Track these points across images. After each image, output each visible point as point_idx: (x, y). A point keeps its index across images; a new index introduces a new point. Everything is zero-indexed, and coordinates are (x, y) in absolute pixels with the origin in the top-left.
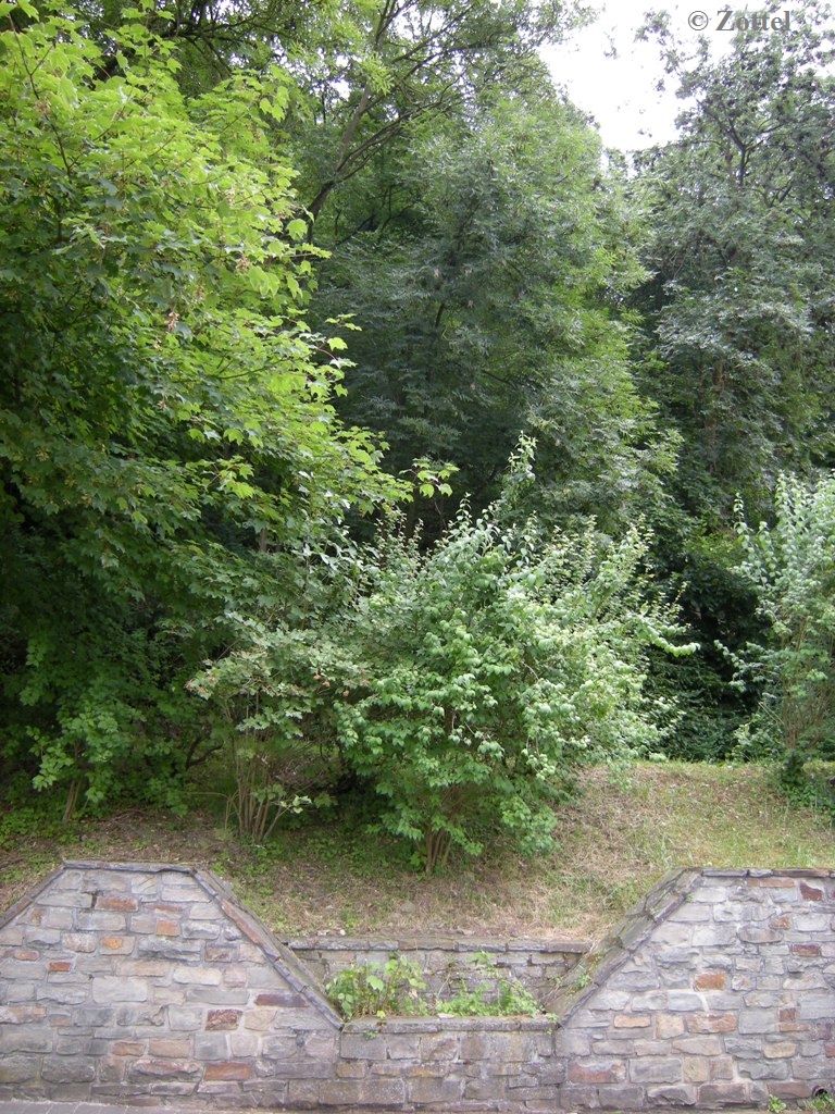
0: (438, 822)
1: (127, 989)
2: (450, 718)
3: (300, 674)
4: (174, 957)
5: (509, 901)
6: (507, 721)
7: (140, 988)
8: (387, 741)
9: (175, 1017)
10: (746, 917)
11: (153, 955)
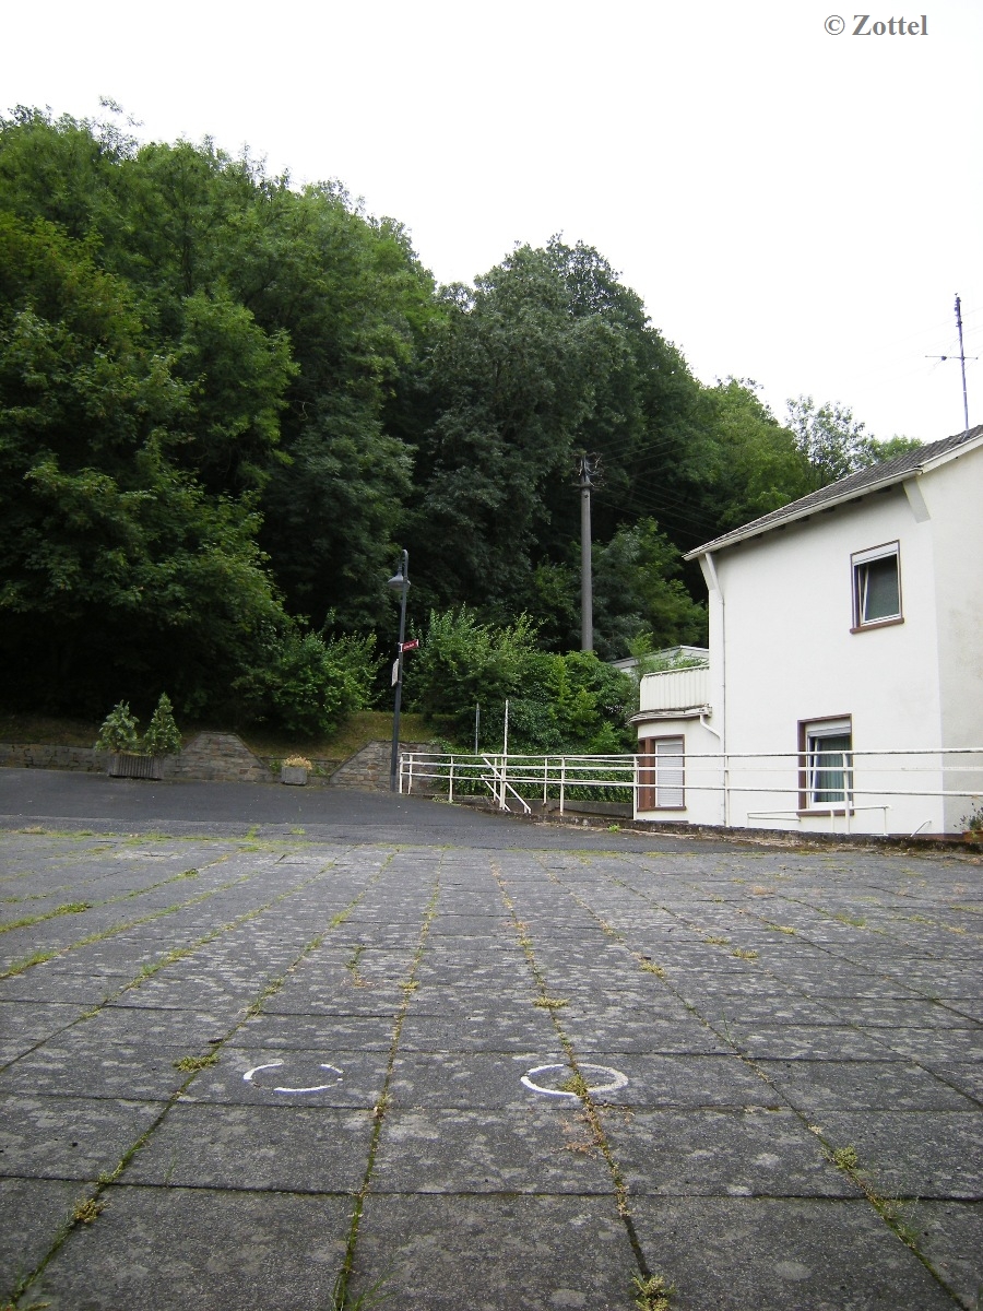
0: (301, 726)
1: (219, 763)
2: (305, 696)
3: (262, 681)
4: (231, 756)
5: (322, 751)
6: (321, 697)
7: (222, 763)
8: (287, 701)
9: (231, 770)
10: (383, 752)
11: (226, 755)
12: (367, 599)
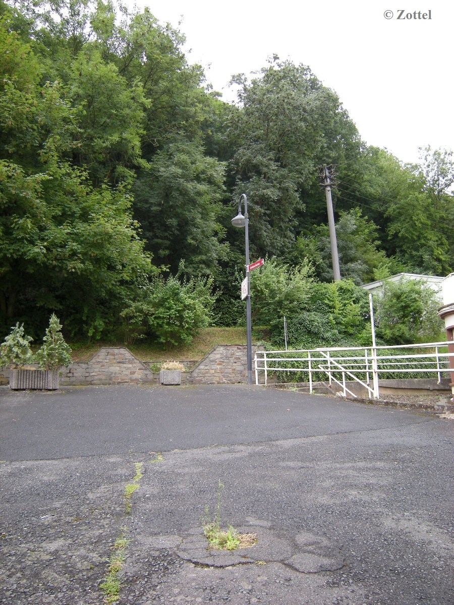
0: (169, 339)
1: (115, 369)
2: (169, 319)
3: (141, 311)
4: (123, 363)
5: (184, 355)
6: (181, 318)
7: (118, 368)
8: (158, 323)
9: (124, 373)
10: (226, 353)
11: (120, 362)
12: (204, 257)
